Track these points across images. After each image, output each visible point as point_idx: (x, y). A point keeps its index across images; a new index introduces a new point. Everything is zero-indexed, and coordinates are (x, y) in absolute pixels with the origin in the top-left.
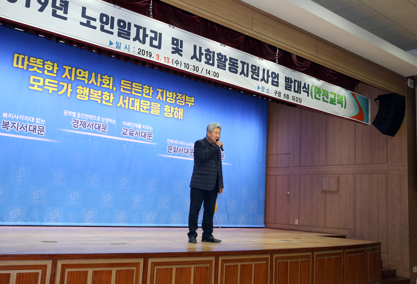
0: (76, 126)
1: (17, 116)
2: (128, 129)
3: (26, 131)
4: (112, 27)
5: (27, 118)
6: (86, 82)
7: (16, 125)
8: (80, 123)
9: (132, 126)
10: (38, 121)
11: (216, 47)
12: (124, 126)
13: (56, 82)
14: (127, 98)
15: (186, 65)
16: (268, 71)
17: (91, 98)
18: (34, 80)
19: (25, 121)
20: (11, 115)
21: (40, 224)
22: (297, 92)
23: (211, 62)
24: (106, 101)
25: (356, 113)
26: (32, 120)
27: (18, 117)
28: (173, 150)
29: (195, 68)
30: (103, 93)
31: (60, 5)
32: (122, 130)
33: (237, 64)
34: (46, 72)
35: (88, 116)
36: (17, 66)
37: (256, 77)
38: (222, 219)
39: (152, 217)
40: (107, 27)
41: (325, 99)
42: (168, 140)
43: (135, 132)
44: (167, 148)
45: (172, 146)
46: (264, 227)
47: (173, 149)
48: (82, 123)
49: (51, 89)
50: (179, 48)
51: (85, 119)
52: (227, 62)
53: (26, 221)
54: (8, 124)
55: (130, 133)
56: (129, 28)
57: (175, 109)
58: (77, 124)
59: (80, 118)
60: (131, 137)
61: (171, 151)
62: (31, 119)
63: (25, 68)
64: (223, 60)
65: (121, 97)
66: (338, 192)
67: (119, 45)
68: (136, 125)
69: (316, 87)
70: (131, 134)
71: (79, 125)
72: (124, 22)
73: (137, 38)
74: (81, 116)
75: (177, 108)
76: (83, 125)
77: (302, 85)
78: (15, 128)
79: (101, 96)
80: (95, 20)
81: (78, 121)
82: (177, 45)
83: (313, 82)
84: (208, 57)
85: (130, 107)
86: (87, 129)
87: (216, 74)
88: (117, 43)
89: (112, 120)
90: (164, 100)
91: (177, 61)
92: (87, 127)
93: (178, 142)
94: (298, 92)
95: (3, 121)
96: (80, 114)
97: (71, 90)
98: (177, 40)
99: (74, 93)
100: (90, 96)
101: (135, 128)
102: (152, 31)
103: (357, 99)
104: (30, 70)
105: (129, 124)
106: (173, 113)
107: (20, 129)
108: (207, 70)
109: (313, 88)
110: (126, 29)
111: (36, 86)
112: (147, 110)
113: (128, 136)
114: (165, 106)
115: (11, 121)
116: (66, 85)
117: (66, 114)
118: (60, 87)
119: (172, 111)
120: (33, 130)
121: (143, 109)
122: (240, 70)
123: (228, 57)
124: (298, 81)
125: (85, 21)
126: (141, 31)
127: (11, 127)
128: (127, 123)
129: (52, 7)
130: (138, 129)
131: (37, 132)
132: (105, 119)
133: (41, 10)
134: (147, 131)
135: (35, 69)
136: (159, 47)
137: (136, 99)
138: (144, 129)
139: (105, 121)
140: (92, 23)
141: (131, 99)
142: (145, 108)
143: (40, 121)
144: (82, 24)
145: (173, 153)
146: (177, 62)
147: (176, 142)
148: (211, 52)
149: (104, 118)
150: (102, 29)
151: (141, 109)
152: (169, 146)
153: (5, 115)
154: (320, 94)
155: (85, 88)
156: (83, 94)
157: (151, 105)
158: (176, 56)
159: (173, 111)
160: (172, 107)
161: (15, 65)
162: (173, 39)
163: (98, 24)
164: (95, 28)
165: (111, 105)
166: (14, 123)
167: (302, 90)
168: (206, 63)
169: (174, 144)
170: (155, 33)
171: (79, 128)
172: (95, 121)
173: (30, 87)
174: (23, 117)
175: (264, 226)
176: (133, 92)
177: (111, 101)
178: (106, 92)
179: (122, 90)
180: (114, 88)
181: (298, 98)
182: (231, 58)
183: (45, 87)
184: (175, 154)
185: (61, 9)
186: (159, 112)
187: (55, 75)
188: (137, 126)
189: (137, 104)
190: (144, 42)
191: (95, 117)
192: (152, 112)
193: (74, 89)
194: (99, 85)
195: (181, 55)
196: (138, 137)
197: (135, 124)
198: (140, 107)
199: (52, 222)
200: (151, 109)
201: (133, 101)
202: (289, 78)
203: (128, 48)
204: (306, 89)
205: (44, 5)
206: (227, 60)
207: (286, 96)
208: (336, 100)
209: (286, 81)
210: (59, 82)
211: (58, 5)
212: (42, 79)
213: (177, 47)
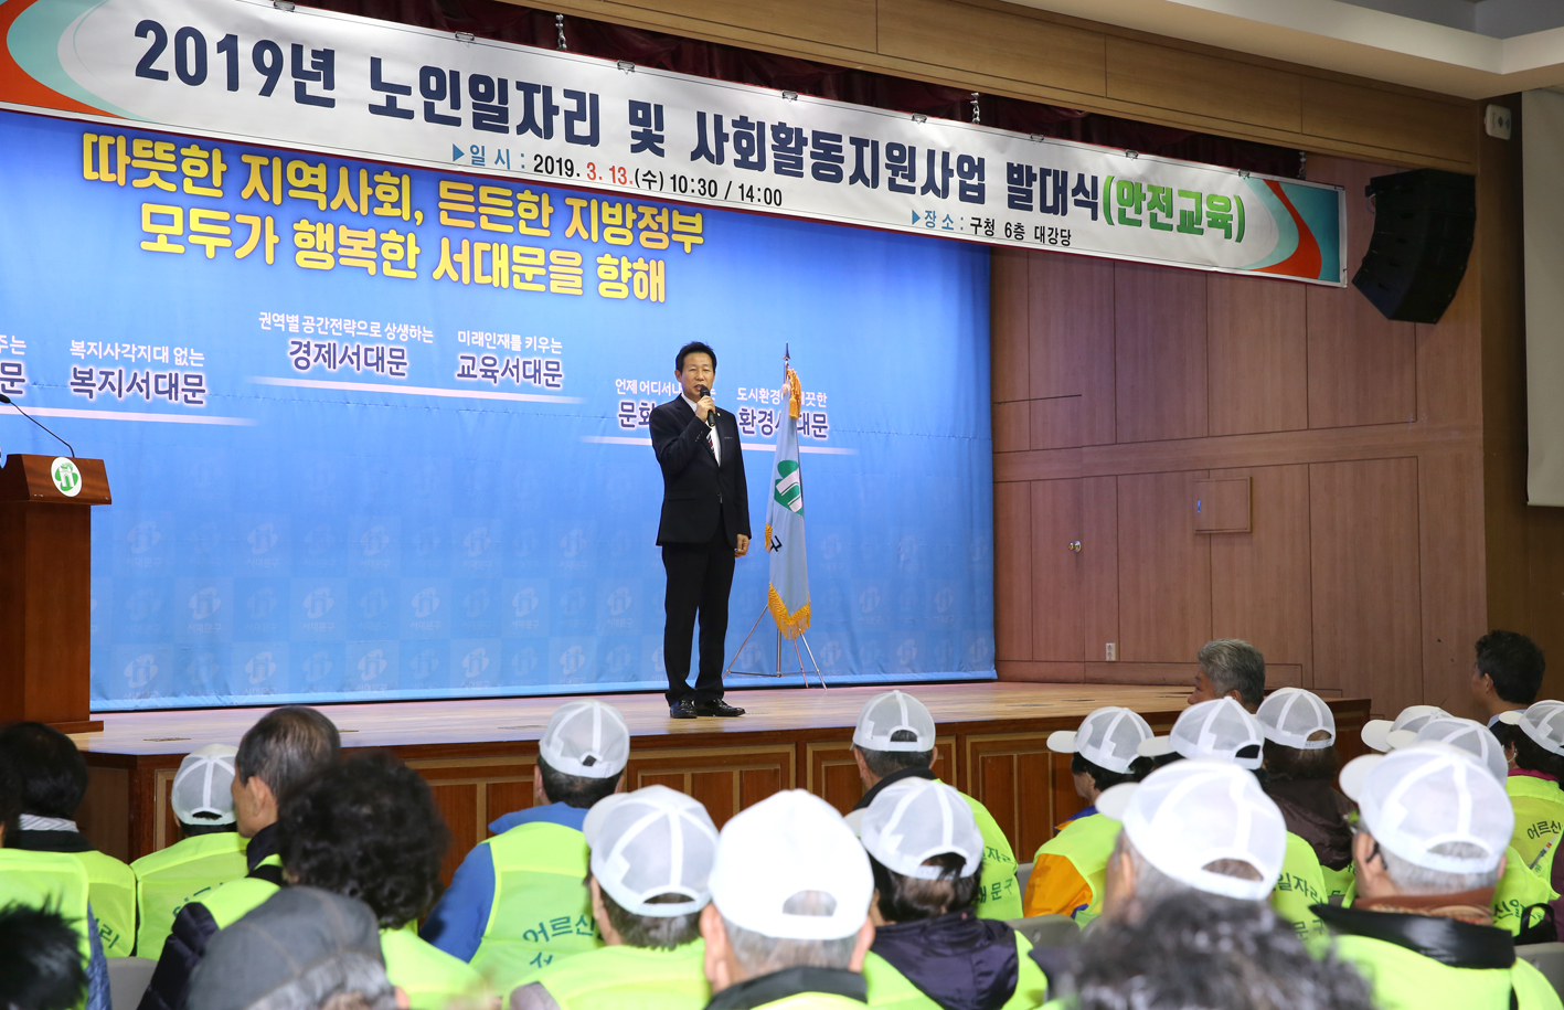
0: (304, 363)
1: (113, 348)
2: (479, 356)
3: (148, 397)
4: (456, 104)
5: (146, 351)
6: (322, 206)
7: (113, 379)
8: (314, 351)
9: (491, 343)
10: (181, 357)
11: (768, 105)
12: (463, 347)
13: (225, 216)
14: (466, 244)
15: (680, 182)
16: (946, 156)
17: (343, 261)
18: (155, 219)
19: (141, 363)
20: (97, 348)
21: (219, 703)
22: (1053, 210)
23: (754, 158)
24: (394, 265)
25: (1288, 249)
26: (163, 358)
27: (117, 350)
28: (639, 416)
29: (707, 187)
30: (383, 236)
31: (314, 65)
32: (458, 363)
33: (839, 149)
34: (188, 187)
35: (340, 323)
36: (94, 176)
37: (905, 182)
38: (831, 655)
39: (582, 659)
40: (442, 107)
41: (1162, 218)
42: (619, 383)
43: (501, 366)
44: (617, 410)
45: (632, 404)
46: (995, 677)
47: (637, 412)
48: (323, 350)
50: (654, 132)
51: (330, 336)
52: (807, 150)
53: (175, 695)
54: (91, 378)
55: (486, 371)
56: (504, 98)
57: (636, 266)
58: (305, 355)
59: (315, 335)
60: (489, 383)
61: (631, 422)
62: (159, 353)
63: (122, 182)
64: (792, 145)
65: (445, 242)
66: (1251, 532)
67: (480, 155)
68: (504, 340)
69: (1124, 183)
70: (489, 373)
71: (311, 359)
72: (487, 81)
73: (527, 124)
74: (316, 328)
75: (641, 260)
76: (327, 356)
77: (1072, 183)
78: (113, 389)
79: (377, 249)
80: (406, 90)
81: (308, 345)
82: (645, 122)
83: (1111, 167)
84: (744, 143)
85: (479, 278)
86: (341, 369)
87: (774, 196)
88: (475, 150)
89: (422, 330)
90: (595, 238)
91: (649, 172)
92: (341, 362)
93: (656, 387)
94: (1059, 208)
95: (75, 369)
96: (312, 318)
97: (276, 239)
98: (645, 107)
99: (287, 248)
100: (341, 251)
101: (501, 350)
102: (568, 94)
103: (1291, 201)
104: (137, 183)
105: (479, 338)
106: (631, 280)
107: (129, 390)
108: (742, 187)
109: (1114, 187)
110: (495, 102)
111: (162, 239)
112: (536, 279)
113: (479, 383)
114: (600, 260)
115: (98, 366)
116: (255, 222)
117: (266, 325)
118: (240, 233)
119: (626, 275)
120: (169, 392)
121: (523, 278)
122: (848, 168)
123: (807, 134)
124: (1056, 172)
125: (380, 98)
126: (538, 98)
127: (99, 385)
128: (471, 335)
129: (294, 75)
130: (513, 353)
131: (181, 395)
132: (395, 328)
133: (267, 90)
134: (544, 356)
135: (154, 178)
136: (593, 139)
137: (496, 246)
138: (530, 352)
139: (397, 335)
140: (403, 102)
141: (479, 247)
142: (529, 273)
143: (187, 359)
144: (374, 109)
145: (639, 429)
146: (649, 178)
147: (646, 387)
148: (751, 126)
149: (391, 326)
151: (516, 278)
152: (623, 404)
153: (77, 348)
154: (1141, 203)
155: (320, 225)
156: (314, 249)
157: (548, 263)
158: (646, 159)
159: (630, 274)
160: (624, 259)
161: (89, 174)
162: (634, 106)
163: (414, 101)
164: (408, 114)
165: (413, 275)
166: (107, 374)
167: (1070, 200)
168: (737, 163)
169: (640, 395)
170: (580, 97)
171: (315, 368)
172: (364, 339)
173: (146, 245)
174: (134, 349)
175: (992, 674)
176: (484, 221)
177: (411, 263)
178: (393, 233)
179: (444, 219)
180: (419, 215)
181: (1059, 232)
182: (817, 135)
183: (193, 239)
185: (315, 77)
186: (578, 282)
187: (219, 193)
188: (506, 344)
189: (501, 263)
190: (548, 133)
191: (362, 325)
192: (554, 287)
193: (286, 234)
194: (364, 211)
195: (660, 153)
196: (512, 382)
197: (500, 336)
198: (511, 274)
199: (255, 693)
200: (552, 276)
201: (487, 255)
202: (1020, 166)
203: (504, 157)
204: (1086, 194)
205: (273, 74)
206: (805, 142)
207: (1013, 229)
208: (1204, 215)
209: (1010, 179)
210: (233, 217)
211: (307, 66)
212: (177, 212)
213: (647, 128)
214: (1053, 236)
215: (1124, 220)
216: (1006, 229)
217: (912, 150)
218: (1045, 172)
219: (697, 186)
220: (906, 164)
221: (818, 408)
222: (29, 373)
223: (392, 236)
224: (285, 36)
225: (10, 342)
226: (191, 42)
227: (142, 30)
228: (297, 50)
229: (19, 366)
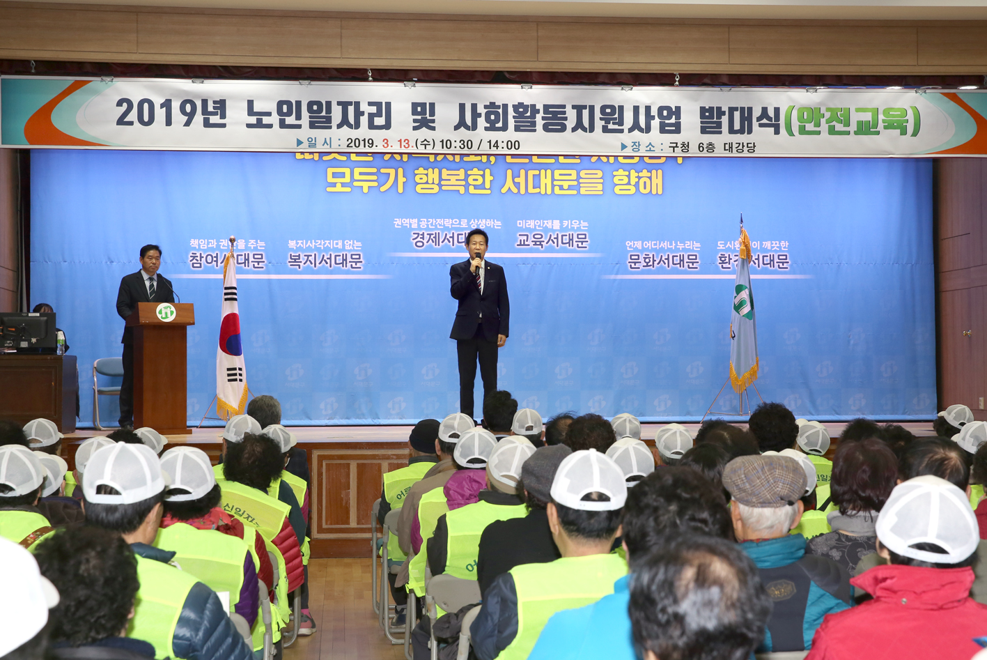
0: (421, 244)
1: (311, 243)
2: (531, 234)
3: (331, 266)
4: (299, 117)
5: (330, 243)
6: (432, 159)
7: (311, 259)
8: (427, 237)
9: (539, 226)
10: (349, 245)
11: (510, 94)
12: (521, 229)
13: (374, 170)
14: (522, 172)
15: (446, 143)
16: (648, 109)
17: (444, 188)
18: (335, 175)
19: (327, 249)
20: (302, 243)
21: (373, 423)
22: (741, 131)
23: (500, 125)
24: (476, 187)
25: (964, 138)
26: (338, 246)
27: (314, 244)
28: (643, 262)
29: (466, 144)
30: (469, 172)
31: (214, 108)
32: (517, 238)
33: (564, 113)
34: (354, 157)
35: (442, 222)
36: (302, 157)
37: (616, 127)
39: (604, 403)
40: (290, 120)
41: (840, 127)
42: (628, 243)
43: (546, 238)
44: (627, 259)
45: (638, 256)
47: (642, 260)
48: (432, 237)
49: (365, 185)
50: (428, 118)
51: (436, 228)
52: (539, 117)
53: (348, 418)
54: (299, 259)
55: (536, 242)
56: (329, 110)
57: (641, 174)
58: (421, 240)
59: (428, 229)
60: (538, 249)
61: (637, 265)
62: (337, 244)
63: (316, 158)
64: (529, 114)
65: (509, 172)
67: (313, 142)
68: (548, 224)
69: (802, 110)
70: (538, 243)
71: (425, 241)
72: (319, 104)
73: (344, 122)
74: (428, 225)
75: (645, 171)
76: (434, 239)
77: (757, 113)
78: (311, 263)
79: (466, 179)
80: (269, 114)
81: (423, 234)
82: (422, 113)
83: (791, 100)
84: (493, 117)
85: (531, 190)
86: (442, 246)
87: (515, 144)
88: (310, 140)
89: (494, 221)
90: (611, 160)
91: (425, 140)
92: (442, 242)
93: (655, 244)
94: (744, 130)
95: (291, 255)
96: (425, 220)
97: (405, 180)
98: (423, 105)
99: (411, 183)
100: (443, 183)
101: (546, 230)
102: (370, 104)
104: (325, 158)
105: (531, 224)
106: (637, 183)
107: (320, 263)
108: (490, 142)
109: (795, 113)
111: (339, 185)
112: (570, 188)
113: (531, 248)
114: (615, 173)
115: (303, 252)
116: (392, 172)
117: (398, 225)
118: (383, 179)
119: (634, 181)
120: (343, 263)
121: (561, 188)
122: (571, 123)
123: (540, 107)
124: (742, 109)
125: (253, 120)
126: (351, 109)
127: (303, 262)
128: (526, 222)
129: (203, 115)
130: (554, 231)
131: (349, 265)
132: (476, 221)
133: (188, 124)
134: (575, 231)
135: (334, 155)
136: (387, 126)
137: (543, 171)
138: (567, 229)
140: (266, 120)
141: (531, 173)
142: (566, 185)
143: (353, 246)
144: (249, 126)
145: (642, 270)
146: (425, 143)
147: (648, 244)
148: (498, 107)
149: (474, 221)
150: (283, 125)
151: (557, 189)
152: (631, 256)
153: (292, 244)
155: (430, 170)
156: (427, 183)
157: (579, 177)
158: (424, 133)
159: (637, 180)
160: (633, 172)
161: (299, 156)
162: (415, 105)
163: (274, 119)
164: (270, 126)
165: (489, 192)
166: (308, 256)
167: (755, 124)
168: (486, 129)
169: (643, 249)
170: (378, 105)
171: (427, 246)
172: (456, 229)
173: (329, 189)
174: (323, 243)
176: (535, 158)
177: (488, 185)
178: (475, 170)
179: (509, 159)
180: (492, 159)
181: (745, 144)
182: (546, 107)
183: (356, 184)
184: (650, 270)
185: (215, 114)
186: (600, 187)
187: (371, 159)
188: (549, 226)
189: (546, 180)
190: (357, 125)
191: (456, 221)
192: (583, 191)
193: (410, 176)
194: (457, 159)
195: (433, 129)
196: (554, 247)
197: (545, 222)
198: (553, 186)
199: (394, 418)
200: (581, 185)
201: (537, 178)
202: (711, 109)
203: (328, 141)
204: (770, 119)
205: (191, 116)
206: (538, 111)
207: (705, 146)
208: (880, 121)
209: (702, 116)
210: (379, 170)
211: (210, 109)
212: (347, 171)
213: (423, 116)
214: (740, 148)
215: (803, 131)
216: (699, 147)
217: (621, 108)
218: (732, 110)
219: (458, 144)
220: (616, 116)
221: (781, 251)
222: (267, 258)
223: (475, 171)
224: (197, 96)
225: (257, 243)
226: (146, 106)
227: (120, 103)
228: (205, 102)
229: (262, 255)
